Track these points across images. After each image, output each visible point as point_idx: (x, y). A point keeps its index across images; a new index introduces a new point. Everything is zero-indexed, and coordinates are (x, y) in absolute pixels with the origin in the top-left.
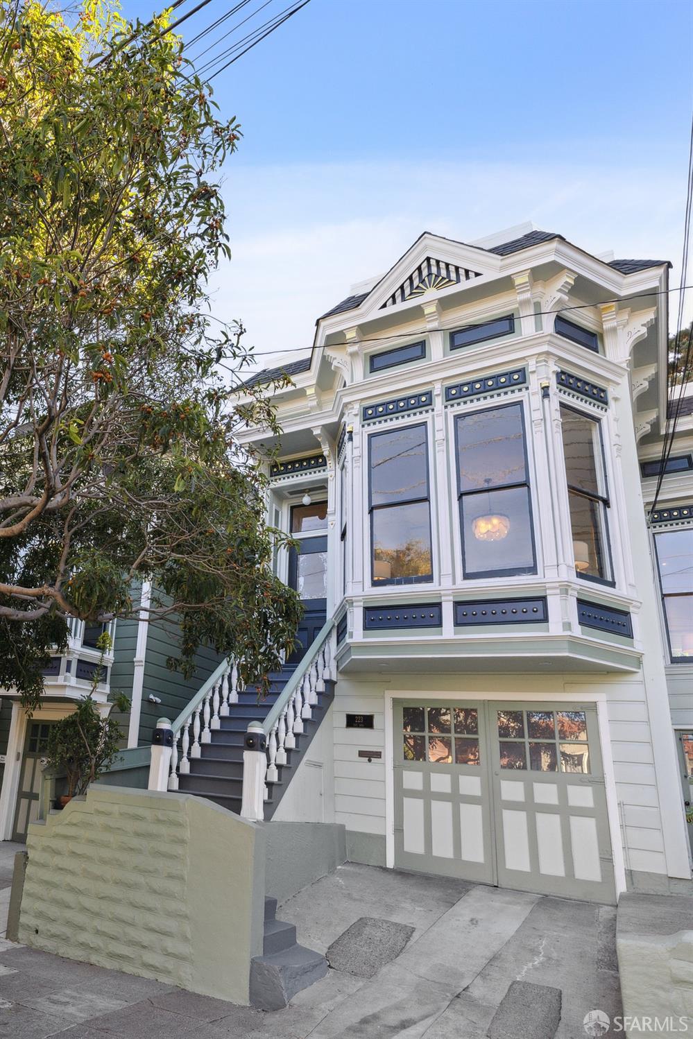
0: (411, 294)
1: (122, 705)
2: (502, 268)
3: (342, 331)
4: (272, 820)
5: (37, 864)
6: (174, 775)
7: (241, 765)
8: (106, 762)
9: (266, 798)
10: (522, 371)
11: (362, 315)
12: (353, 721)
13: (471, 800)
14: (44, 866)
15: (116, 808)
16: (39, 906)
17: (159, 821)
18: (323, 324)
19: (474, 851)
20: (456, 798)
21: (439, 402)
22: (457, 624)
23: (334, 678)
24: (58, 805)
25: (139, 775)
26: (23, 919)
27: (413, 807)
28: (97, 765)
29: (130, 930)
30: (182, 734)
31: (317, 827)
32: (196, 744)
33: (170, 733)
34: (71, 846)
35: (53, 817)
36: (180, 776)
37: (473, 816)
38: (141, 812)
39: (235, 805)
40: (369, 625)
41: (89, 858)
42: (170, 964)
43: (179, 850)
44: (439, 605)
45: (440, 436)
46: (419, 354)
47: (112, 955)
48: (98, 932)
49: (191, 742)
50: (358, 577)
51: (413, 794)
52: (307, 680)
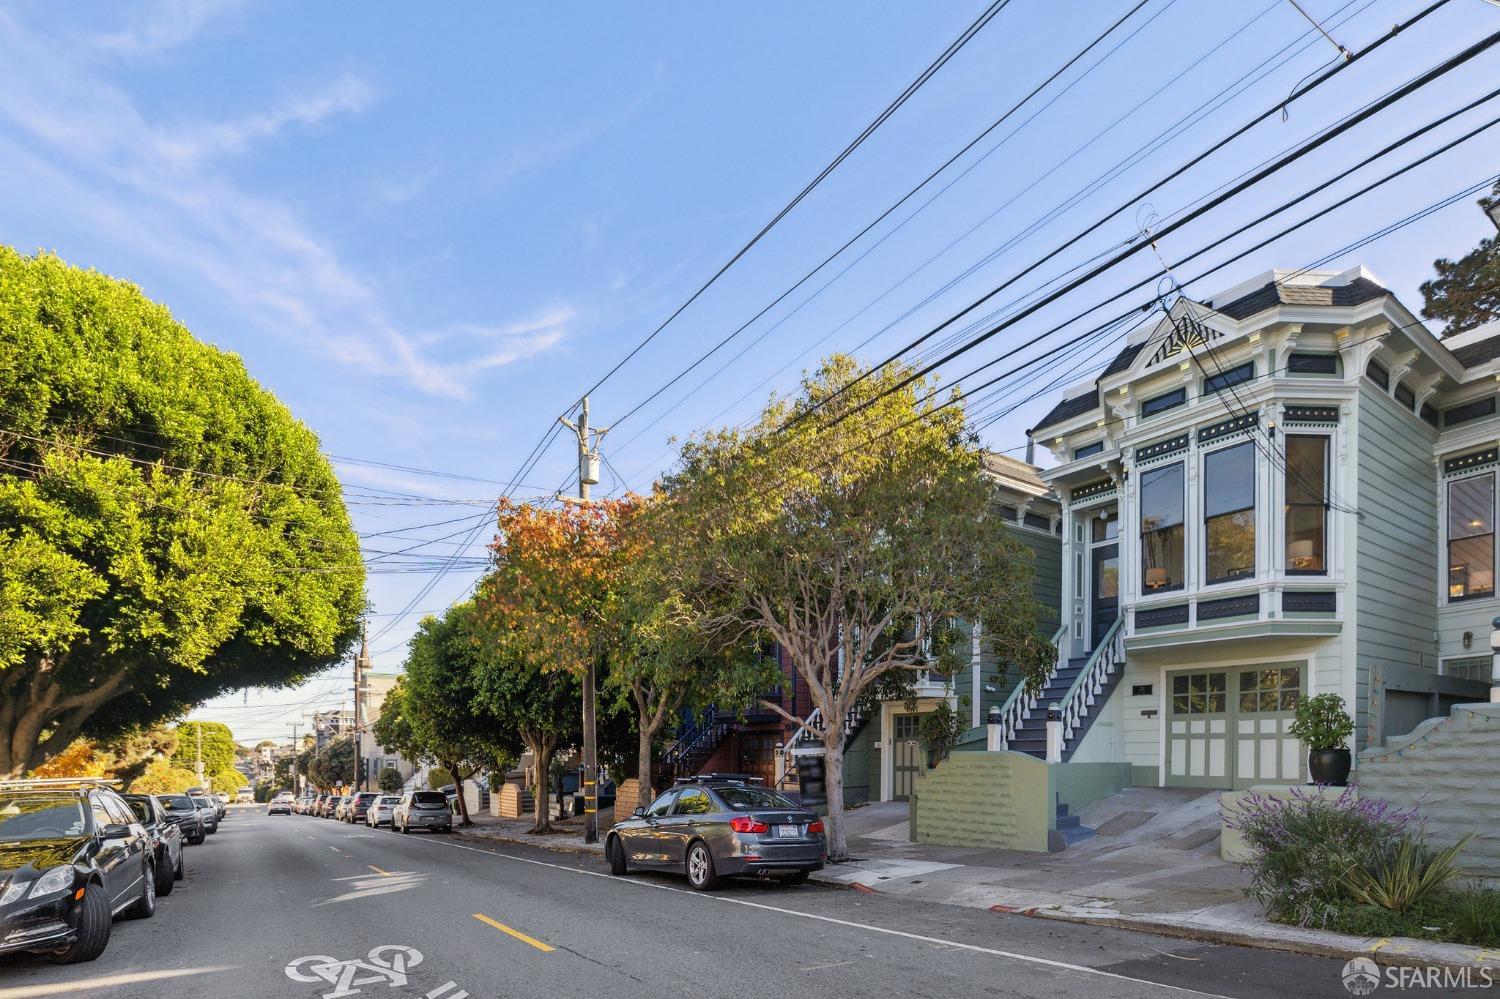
0: (1172, 351)
1: (966, 702)
2: (1240, 329)
3: (1116, 389)
4: (1070, 762)
5: (923, 800)
6: (1004, 742)
7: (1045, 730)
8: (959, 737)
9: (1064, 748)
10: (1255, 414)
11: (1132, 374)
12: (1137, 691)
13: (1218, 736)
14: (927, 800)
15: (968, 764)
16: (926, 822)
17: (993, 767)
18: (1101, 383)
19: (1218, 769)
20: (1208, 736)
21: (1193, 444)
22: (1199, 619)
23: (1123, 661)
24: (932, 766)
25: (982, 744)
26: (919, 830)
27: (1179, 746)
28: (954, 740)
29: (982, 826)
30: (1008, 715)
31: (1105, 766)
32: (1019, 720)
33: (1000, 716)
34: (943, 787)
35: (930, 773)
36: (1008, 742)
37: (1218, 747)
38: (983, 764)
39: (1042, 755)
40: (1139, 625)
41: (955, 792)
42: (1005, 839)
43: (1006, 781)
44: (1187, 606)
45: (1193, 473)
46: (1181, 400)
47: (973, 840)
48: (964, 830)
49: (1015, 720)
50: (1131, 591)
51: (1179, 736)
52: (1098, 668)
